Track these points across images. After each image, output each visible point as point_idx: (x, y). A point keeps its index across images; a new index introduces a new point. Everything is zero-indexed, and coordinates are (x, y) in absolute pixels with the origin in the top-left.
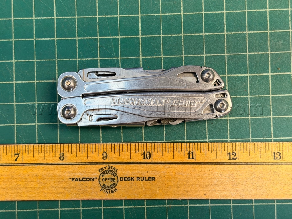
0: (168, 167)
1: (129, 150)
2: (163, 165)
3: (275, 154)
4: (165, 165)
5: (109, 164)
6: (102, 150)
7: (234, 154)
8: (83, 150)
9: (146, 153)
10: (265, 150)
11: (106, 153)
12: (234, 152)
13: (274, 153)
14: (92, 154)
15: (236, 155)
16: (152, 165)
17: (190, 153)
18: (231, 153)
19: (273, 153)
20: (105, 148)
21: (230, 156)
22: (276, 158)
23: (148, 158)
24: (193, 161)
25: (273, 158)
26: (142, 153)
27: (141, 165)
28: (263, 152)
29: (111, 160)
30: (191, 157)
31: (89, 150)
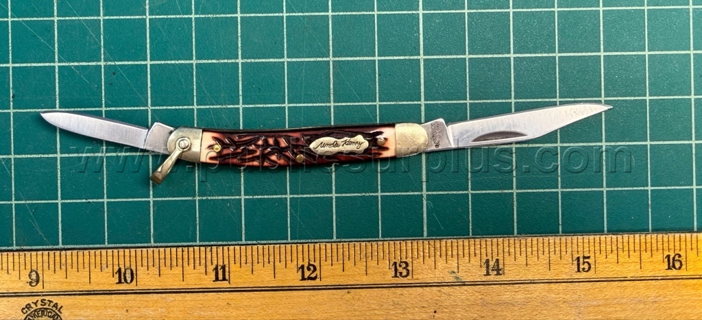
0: (171, 299)
1: (87, 265)
2: (160, 295)
3: (398, 265)
4: (164, 295)
5: (43, 295)
6: (28, 267)
7: (312, 268)
9: (123, 270)
10: (375, 258)
11: (36, 272)
12: (312, 263)
13: (395, 263)
14: (6, 275)
15: (315, 269)
16: (136, 295)
17: (219, 268)
18: (306, 265)
19: (392, 263)
21: (303, 272)
22: (398, 274)
23: (129, 281)
24: (225, 284)
26: (115, 271)
27: (113, 296)
28: (372, 263)
29: (48, 288)
30: (221, 277)
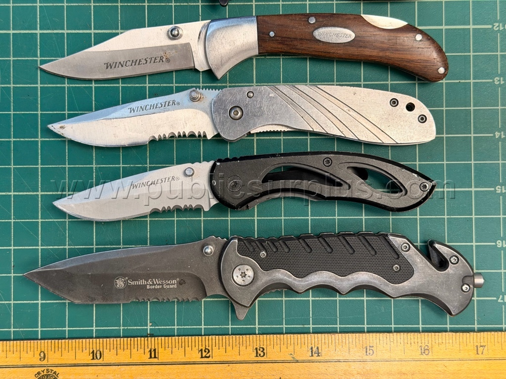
0: (124, 369)
1: (74, 348)
3: (258, 349)
4: (120, 366)
5: (48, 367)
6: (39, 349)
7: (207, 351)
8: (15, 350)
9: (95, 352)
10: (244, 345)
11: (44, 352)
12: (207, 347)
13: (256, 349)
14: (26, 354)
15: (209, 352)
16: (103, 367)
17: (152, 350)
18: (204, 349)
19: (254, 348)
20: (42, 346)
21: (202, 353)
22: (258, 355)
23: (99, 358)
24: (155, 360)
25: (255, 354)
26: (91, 352)
27: (89, 367)
28: (243, 348)
29: (51, 362)
30: (153, 356)
31: (22, 349)
